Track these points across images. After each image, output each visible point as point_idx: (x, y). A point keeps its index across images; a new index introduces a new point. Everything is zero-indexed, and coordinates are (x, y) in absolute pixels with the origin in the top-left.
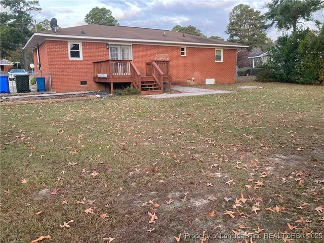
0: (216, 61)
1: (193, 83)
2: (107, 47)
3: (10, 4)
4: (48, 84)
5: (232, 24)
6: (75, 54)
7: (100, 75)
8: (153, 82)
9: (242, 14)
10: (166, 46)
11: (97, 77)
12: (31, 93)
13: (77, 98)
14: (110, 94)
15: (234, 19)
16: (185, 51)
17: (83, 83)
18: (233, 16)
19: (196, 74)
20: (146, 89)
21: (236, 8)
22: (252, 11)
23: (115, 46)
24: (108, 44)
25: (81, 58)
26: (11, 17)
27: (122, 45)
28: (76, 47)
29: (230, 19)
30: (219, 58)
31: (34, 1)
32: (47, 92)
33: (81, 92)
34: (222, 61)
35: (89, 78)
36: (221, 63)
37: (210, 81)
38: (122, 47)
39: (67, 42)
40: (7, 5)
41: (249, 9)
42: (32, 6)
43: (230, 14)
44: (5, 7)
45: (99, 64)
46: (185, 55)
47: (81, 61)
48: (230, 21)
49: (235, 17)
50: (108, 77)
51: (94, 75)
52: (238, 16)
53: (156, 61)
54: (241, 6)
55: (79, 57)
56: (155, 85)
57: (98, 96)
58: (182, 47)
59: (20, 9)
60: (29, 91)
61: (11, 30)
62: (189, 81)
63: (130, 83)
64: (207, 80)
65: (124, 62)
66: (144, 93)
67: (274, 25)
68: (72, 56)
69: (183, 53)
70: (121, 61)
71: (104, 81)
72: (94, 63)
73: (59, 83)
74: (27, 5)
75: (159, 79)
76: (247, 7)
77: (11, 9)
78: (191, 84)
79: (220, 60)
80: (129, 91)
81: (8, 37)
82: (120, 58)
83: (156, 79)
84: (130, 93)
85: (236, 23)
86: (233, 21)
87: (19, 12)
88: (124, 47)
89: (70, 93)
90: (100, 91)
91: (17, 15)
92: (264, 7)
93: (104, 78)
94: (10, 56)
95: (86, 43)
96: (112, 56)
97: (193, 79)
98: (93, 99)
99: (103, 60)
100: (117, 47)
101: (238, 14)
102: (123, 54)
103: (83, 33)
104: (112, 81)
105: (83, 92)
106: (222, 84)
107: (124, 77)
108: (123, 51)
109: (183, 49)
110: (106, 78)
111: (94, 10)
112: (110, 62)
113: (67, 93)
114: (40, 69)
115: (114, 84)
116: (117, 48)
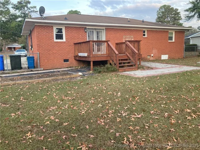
0: (169, 41)
1: (152, 59)
2: (86, 31)
3: (19, 8)
4: (37, 63)
5: (159, 18)
6: (59, 37)
7: (81, 54)
8: (127, 60)
9: (166, 11)
10: (131, 30)
11: (77, 56)
12: (22, 70)
13: (61, 77)
14: (91, 72)
15: (161, 15)
16: (146, 33)
17: (66, 61)
18: (159, 13)
19: (155, 51)
20: (123, 67)
21: (161, 8)
22: (172, 9)
23: (91, 30)
24: (86, 28)
25: (64, 40)
26: (19, 16)
27: (98, 29)
28: (60, 31)
29: (158, 15)
30: (171, 38)
31: (34, 7)
32: (36, 69)
33: (64, 69)
34: (173, 40)
35: (71, 57)
36: (173, 42)
37: (165, 57)
38: (97, 30)
39: (52, 26)
40: (17, 9)
41: (171, 7)
42: (32, 9)
43: (157, 11)
44: (15, 11)
45: (80, 45)
46: (146, 36)
47: (64, 42)
48: (158, 16)
49: (161, 13)
50: (88, 57)
51: (75, 54)
52: (163, 13)
53: (129, 41)
54: (165, 6)
55: (63, 39)
56: (129, 63)
57: (80, 74)
58: (144, 29)
59: (25, 12)
60: (21, 68)
61: (18, 25)
62: (149, 57)
63: (107, 61)
64: (162, 56)
65: (99, 43)
66: (121, 70)
67: (196, 16)
68: (56, 39)
69: (144, 35)
70: (96, 41)
71: (84, 59)
72: (75, 44)
73: (46, 61)
74: (29, 9)
75: (133, 56)
76: (169, 6)
77: (19, 11)
78: (150, 60)
79: (172, 40)
80: (107, 69)
81: (16, 29)
82: (95, 39)
83: (130, 57)
84: (109, 71)
85: (162, 17)
86: (159, 16)
87: (24, 14)
88: (98, 30)
89: (54, 70)
90: (81, 68)
91: (23, 15)
92: (188, 4)
93: (84, 57)
94: (18, 41)
95: (68, 27)
96: (89, 38)
97: (152, 55)
98: (76, 77)
99: (82, 42)
100: (93, 30)
101: (163, 11)
102: (98, 36)
103: (66, 19)
104: (92, 60)
105: (66, 69)
106: (173, 59)
107: (102, 56)
108: (97, 34)
109: (144, 32)
110: (86, 57)
111: (70, 12)
112: (91, 42)
113: (52, 70)
114: (32, 50)
115: (94, 62)
116: (93, 32)
